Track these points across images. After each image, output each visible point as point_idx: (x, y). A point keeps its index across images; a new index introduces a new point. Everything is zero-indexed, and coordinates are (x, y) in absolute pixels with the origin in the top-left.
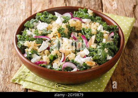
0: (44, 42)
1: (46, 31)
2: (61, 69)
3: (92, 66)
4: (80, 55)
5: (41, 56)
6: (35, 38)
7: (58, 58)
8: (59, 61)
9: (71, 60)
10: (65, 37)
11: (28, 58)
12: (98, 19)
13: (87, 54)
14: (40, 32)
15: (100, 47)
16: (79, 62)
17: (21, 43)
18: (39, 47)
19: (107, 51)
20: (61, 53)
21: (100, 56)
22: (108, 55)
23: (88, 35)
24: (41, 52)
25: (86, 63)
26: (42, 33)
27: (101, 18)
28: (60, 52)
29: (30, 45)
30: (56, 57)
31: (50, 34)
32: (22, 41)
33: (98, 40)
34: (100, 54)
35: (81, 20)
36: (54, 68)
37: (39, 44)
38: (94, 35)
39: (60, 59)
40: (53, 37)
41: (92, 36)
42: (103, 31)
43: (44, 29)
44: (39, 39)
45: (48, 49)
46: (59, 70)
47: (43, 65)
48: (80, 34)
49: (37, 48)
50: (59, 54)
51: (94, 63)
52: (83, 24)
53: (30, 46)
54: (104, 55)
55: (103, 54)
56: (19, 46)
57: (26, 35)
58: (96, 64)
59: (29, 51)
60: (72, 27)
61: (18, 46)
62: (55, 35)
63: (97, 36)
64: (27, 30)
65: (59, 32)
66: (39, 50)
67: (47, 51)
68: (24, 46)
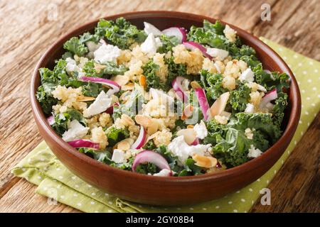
0: (103, 92)
1: (113, 67)
2: (131, 166)
3: (207, 167)
4: (183, 136)
5: (88, 128)
6: (82, 81)
7: (129, 137)
8: (131, 146)
9: (158, 146)
10: (157, 86)
11: (57, 129)
12: (245, 53)
13: (202, 138)
14: (97, 69)
15: (237, 123)
16: (177, 155)
17: (47, 88)
18: (89, 103)
19: (250, 136)
20: (139, 125)
21: (231, 145)
22: (252, 146)
23: (212, 90)
24: (90, 118)
25: (194, 158)
26: (103, 70)
27: (254, 51)
28: (136, 124)
29: (68, 96)
30: (125, 133)
31: (123, 74)
32: (50, 84)
33: (235, 105)
34: (231, 141)
35: (203, 50)
36: (113, 162)
37: (91, 96)
38: (227, 90)
39: (132, 141)
40: (127, 84)
41: (222, 93)
42: (251, 85)
43: (111, 60)
44: (91, 85)
45: (110, 111)
46: (126, 169)
47: (89, 149)
48: (195, 83)
49: (83, 106)
50: (133, 128)
51: (214, 162)
52: (207, 61)
53: (67, 99)
54: (241, 146)
55: (239, 142)
56: (40, 96)
57: (63, 72)
58: (218, 164)
59: (61, 111)
60: (178, 66)
61: (38, 97)
62: (134, 78)
63: (233, 96)
64: (68, 59)
65: (144, 73)
66: (87, 112)
67: (107, 115)
68: (51, 97)
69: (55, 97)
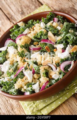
1: (13, 66)
4: (59, 53)
5: (38, 82)
6: (16, 77)
7: (49, 71)
9: (59, 62)
14: (11, 71)
15: (65, 33)
19: (73, 31)
21: (74, 38)
22: (75, 33)
24: (32, 81)
26: (13, 70)
28: (46, 65)
29: (20, 84)
30: (47, 71)
31: (18, 64)
33: (56, 31)
34: (72, 37)
35: (23, 35)
39: (51, 70)
43: (9, 66)
46: (63, 76)
48: (35, 43)
49: (27, 81)
56: (14, 93)
59: (25, 89)
61: (14, 94)
63: (51, 31)
65: (22, 57)
67: (35, 75)
68: (17, 90)
69: (17, 89)
